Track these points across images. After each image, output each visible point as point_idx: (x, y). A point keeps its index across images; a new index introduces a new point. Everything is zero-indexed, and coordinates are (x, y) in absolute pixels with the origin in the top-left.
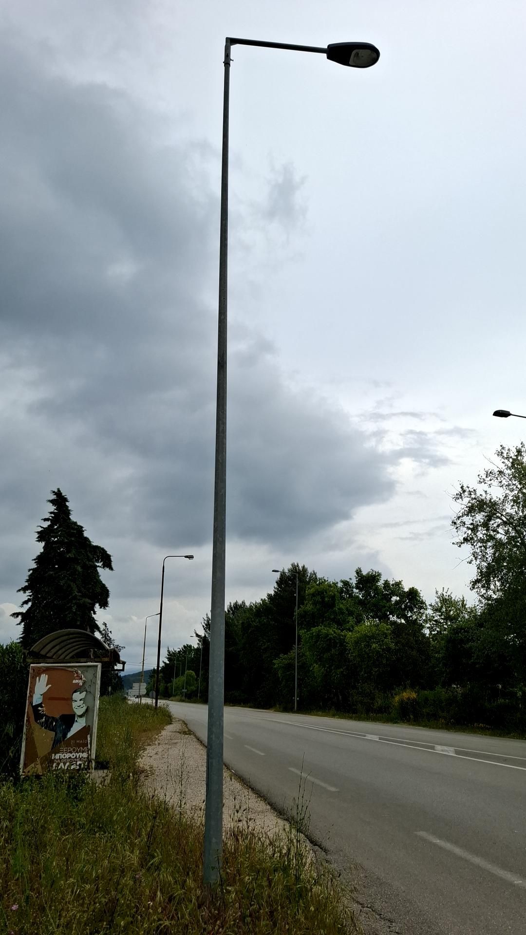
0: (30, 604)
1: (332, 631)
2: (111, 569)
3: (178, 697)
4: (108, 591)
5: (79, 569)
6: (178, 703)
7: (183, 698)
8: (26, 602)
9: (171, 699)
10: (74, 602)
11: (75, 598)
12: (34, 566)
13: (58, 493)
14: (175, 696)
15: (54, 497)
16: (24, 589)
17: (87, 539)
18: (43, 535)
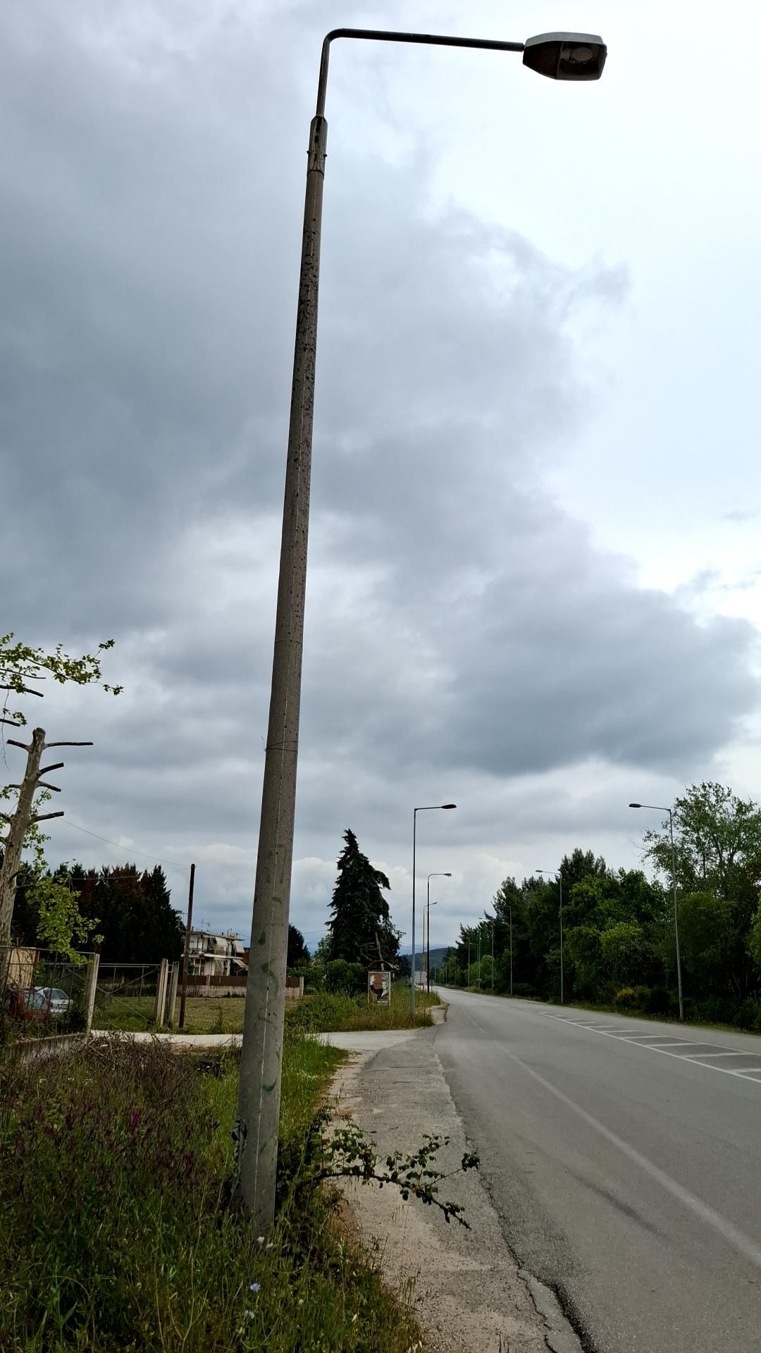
0: (336, 915)
1: (592, 931)
2: (389, 888)
3: (473, 988)
4: (387, 906)
5: (367, 891)
6: (474, 994)
7: (479, 989)
8: (333, 914)
9: (466, 989)
10: (366, 915)
11: (366, 913)
12: (337, 886)
13: (349, 832)
14: (471, 985)
15: (346, 835)
16: (332, 905)
17: (371, 866)
18: (341, 865)
